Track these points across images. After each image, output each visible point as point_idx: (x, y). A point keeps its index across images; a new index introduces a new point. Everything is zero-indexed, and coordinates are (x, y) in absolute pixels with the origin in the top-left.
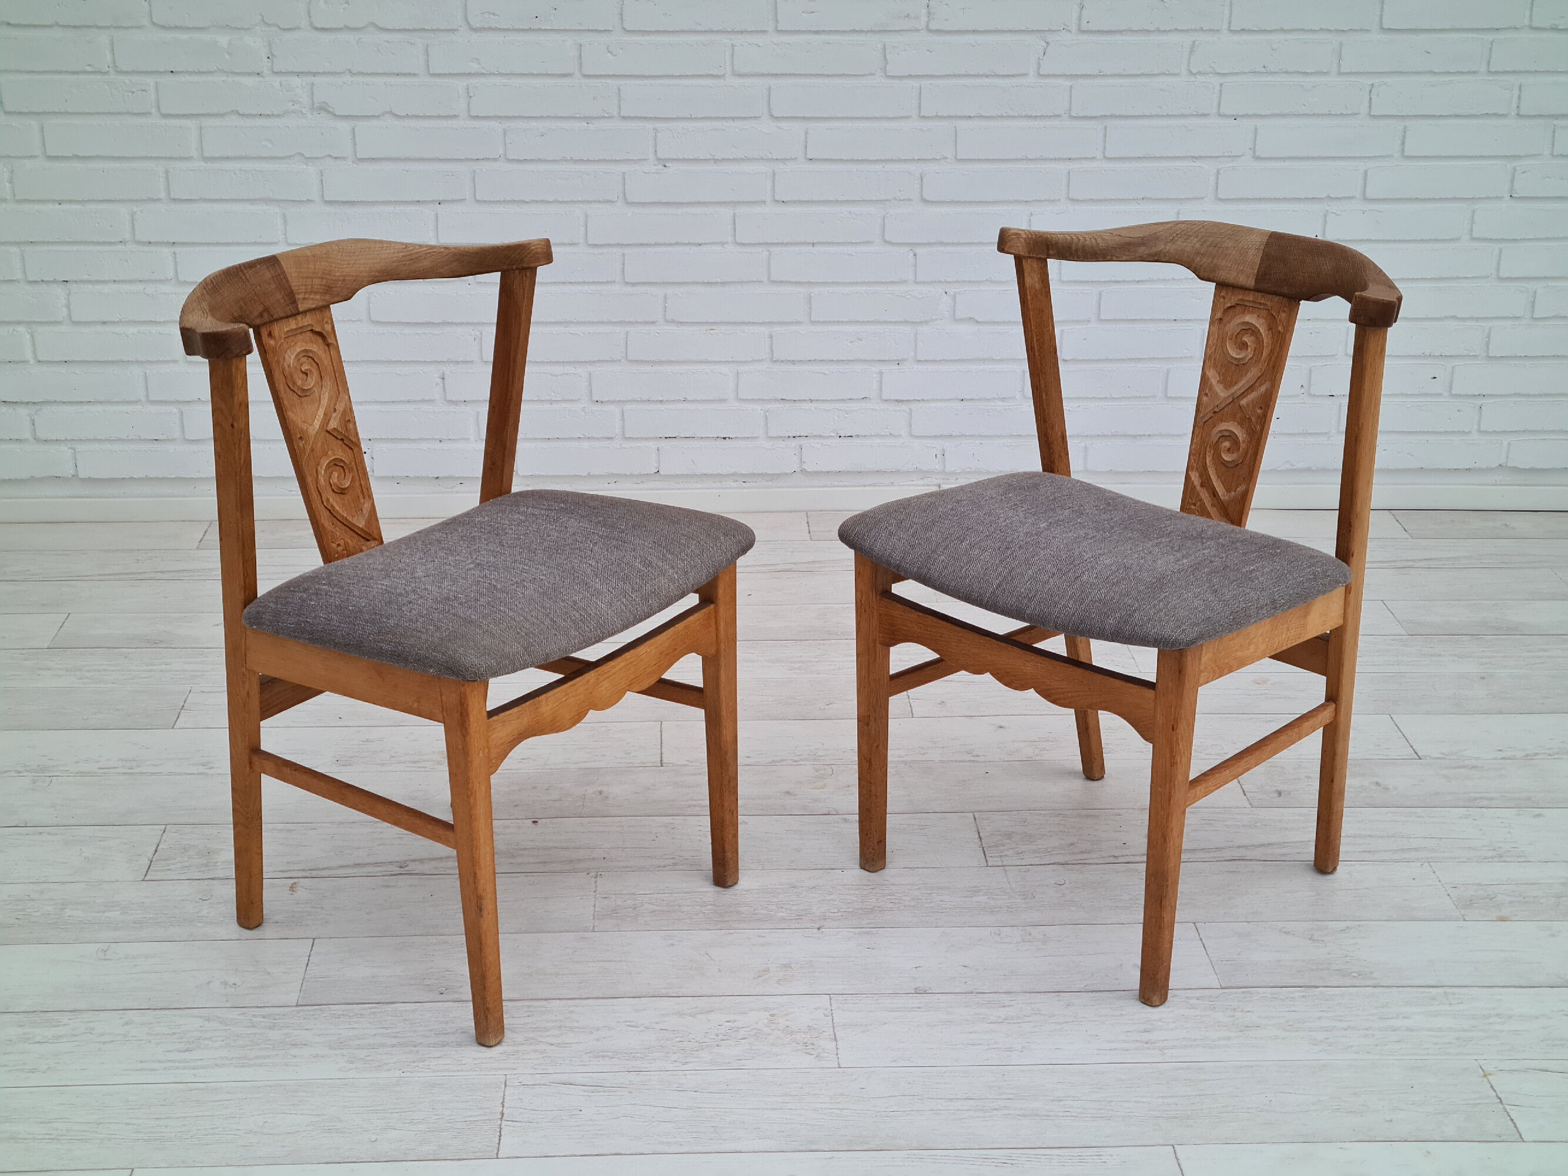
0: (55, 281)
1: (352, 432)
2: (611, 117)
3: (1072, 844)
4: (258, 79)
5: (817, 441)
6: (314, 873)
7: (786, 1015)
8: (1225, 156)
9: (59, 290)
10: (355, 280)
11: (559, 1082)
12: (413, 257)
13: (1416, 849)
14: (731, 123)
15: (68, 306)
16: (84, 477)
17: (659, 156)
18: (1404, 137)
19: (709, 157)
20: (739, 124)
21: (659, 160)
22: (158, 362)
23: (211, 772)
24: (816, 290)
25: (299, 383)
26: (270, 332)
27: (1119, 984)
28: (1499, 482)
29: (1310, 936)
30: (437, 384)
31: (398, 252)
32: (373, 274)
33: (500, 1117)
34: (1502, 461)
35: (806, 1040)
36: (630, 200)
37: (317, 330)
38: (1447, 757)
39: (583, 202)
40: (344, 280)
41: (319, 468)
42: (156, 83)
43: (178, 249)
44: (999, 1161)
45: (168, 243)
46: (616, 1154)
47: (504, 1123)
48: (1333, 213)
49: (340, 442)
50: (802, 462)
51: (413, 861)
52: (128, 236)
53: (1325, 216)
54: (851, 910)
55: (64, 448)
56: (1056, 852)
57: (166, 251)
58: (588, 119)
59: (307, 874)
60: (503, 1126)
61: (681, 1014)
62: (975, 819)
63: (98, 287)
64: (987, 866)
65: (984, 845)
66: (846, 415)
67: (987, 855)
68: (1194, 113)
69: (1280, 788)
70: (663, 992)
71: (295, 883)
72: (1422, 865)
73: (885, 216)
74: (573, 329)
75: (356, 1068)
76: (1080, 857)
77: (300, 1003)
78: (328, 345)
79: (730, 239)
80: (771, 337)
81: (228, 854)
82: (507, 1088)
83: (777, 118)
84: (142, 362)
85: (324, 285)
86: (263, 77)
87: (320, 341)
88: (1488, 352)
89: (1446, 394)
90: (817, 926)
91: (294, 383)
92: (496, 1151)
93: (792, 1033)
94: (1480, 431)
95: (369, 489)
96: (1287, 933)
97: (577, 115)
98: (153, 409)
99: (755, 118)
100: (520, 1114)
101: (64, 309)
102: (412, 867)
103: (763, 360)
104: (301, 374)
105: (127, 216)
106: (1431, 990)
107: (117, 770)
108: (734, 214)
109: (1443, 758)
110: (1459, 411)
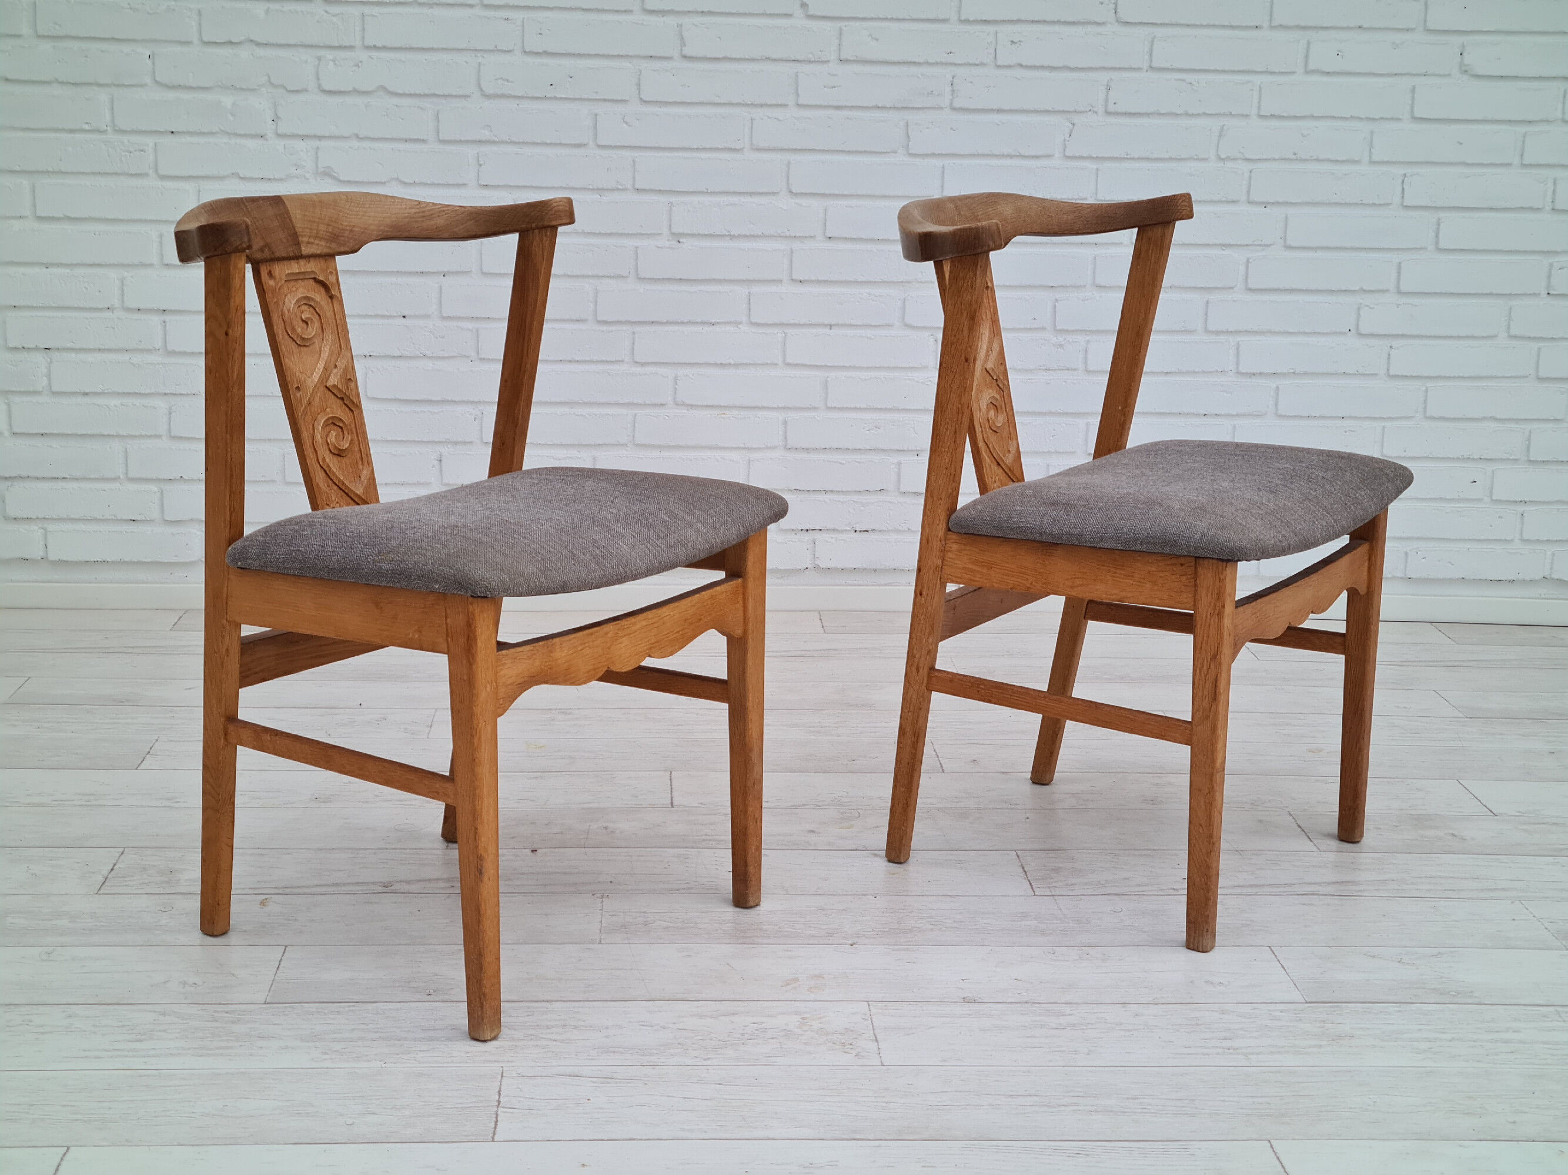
0: (37, 349)
1: (354, 393)
2: (625, 190)
3: (1126, 878)
4: (260, 142)
5: (832, 536)
6: (288, 891)
7: (820, 1018)
8: (1255, 245)
9: (40, 358)
10: (363, 232)
11: (563, 1073)
12: (426, 214)
13: (1503, 889)
14: (749, 199)
15: (49, 376)
16: (54, 559)
17: (673, 230)
18: (1438, 229)
19: (725, 232)
20: (756, 199)
21: (673, 234)
22: (141, 436)
23: (177, 805)
24: (833, 374)
25: (299, 330)
26: (270, 272)
27: (1191, 998)
28: (1544, 596)
29: (1399, 960)
30: (433, 466)
31: (410, 208)
32: (382, 228)
33: (497, 1104)
34: (1546, 573)
35: (843, 1041)
36: (642, 275)
37: (321, 278)
38: (1525, 815)
39: (593, 276)
40: (351, 231)
41: (316, 424)
42: (156, 145)
43: (168, 318)
44: (1070, 1151)
45: (158, 310)
46: (630, 1139)
47: (500, 1110)
48: (1367, 306)
49: (339, 401)
50: (815, 557)
51: (399, 882)
52: (116, 303)
53: (1359, 309)
54: (887, 929)
55: (34, 527)
56: (1110, 885)
57: (156, 319)
58: (600, 191)
59: (280, 891)
60: (499, 1113)
61: (701, 1016)
62: (1018, 856)
63: (82, 356)
64: (1035, 895)
65: (1030, 878)
66: (862, 508)
67: (1034, 887)
68: (1223, 199)
70: (680, 996)
71: (266, 899)
72: (1512, 902)
73: (905, 299)
74: (579, 410)
75: (331, 1059)
76: (1137, 889)
77: (268, 1001)
78: (331, 297)
79: (744, 319)
80: (785, 423)
81: (194, 872)
82: (504, 1078)
83: (796, 194)
84: (123, 436)
85: (331, 233)
86: (266, 140)
87: (322, 290)
88: (1528, 456)
89: (1486, 499)
90: (850, 942)
91: (294, 329)
92: (491, 1135)
93: (827, 1034)
94: (1523, 540)
95: (368, 455)
96: (1373, 957)
97: (591, 187)
98: (132, 487)
99: (774, 194)
100: (519, 1102)
101: (45, 378)
102: (397, 887)
103: (776, 447)
104: (301, 323)
105: (117, 281)
106: (1540, 1008)
107: (73, 802)
108: (749, 293)
109: (1520, 816)
110: (1500, 517)
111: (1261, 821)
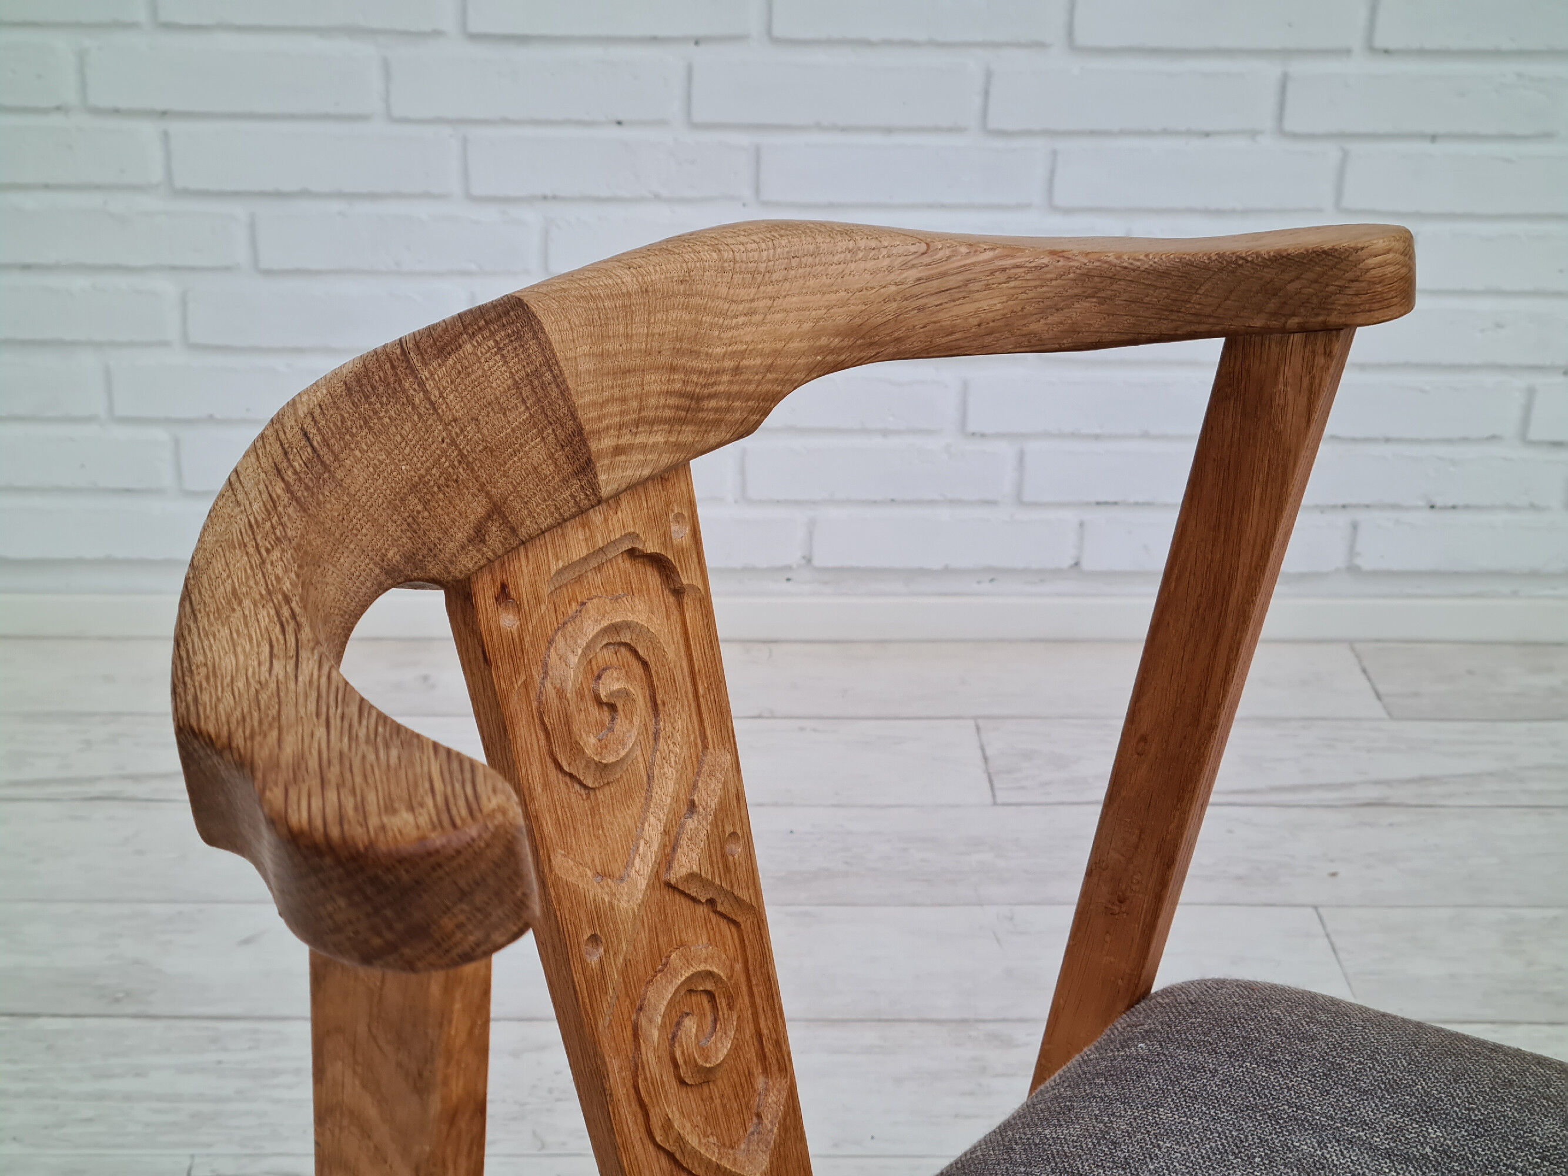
1: (742, 873)
5: (1391, 516)
10: (770, 368)
12: (952, 281)
25: (590, 742)
26: (504, 586)
31: (906, 266)
32: (824, 341)
36: (1080, 41)
37: (651, 548)
39: (984, 45)
40: (737, 370)
41: (643, 1022)
43: (172, 126)
45: (152, 112)
49: (702, 910)
78: (678, 593)
79: (1271, 124)
84: (100, 344)
85: (681, 394)
87: (653, 578)
91: (576, 749)
95: (780, 1043)
98: (123, 432)
104: (594, 711)
105: (70, 56)
108: (1286, 74)
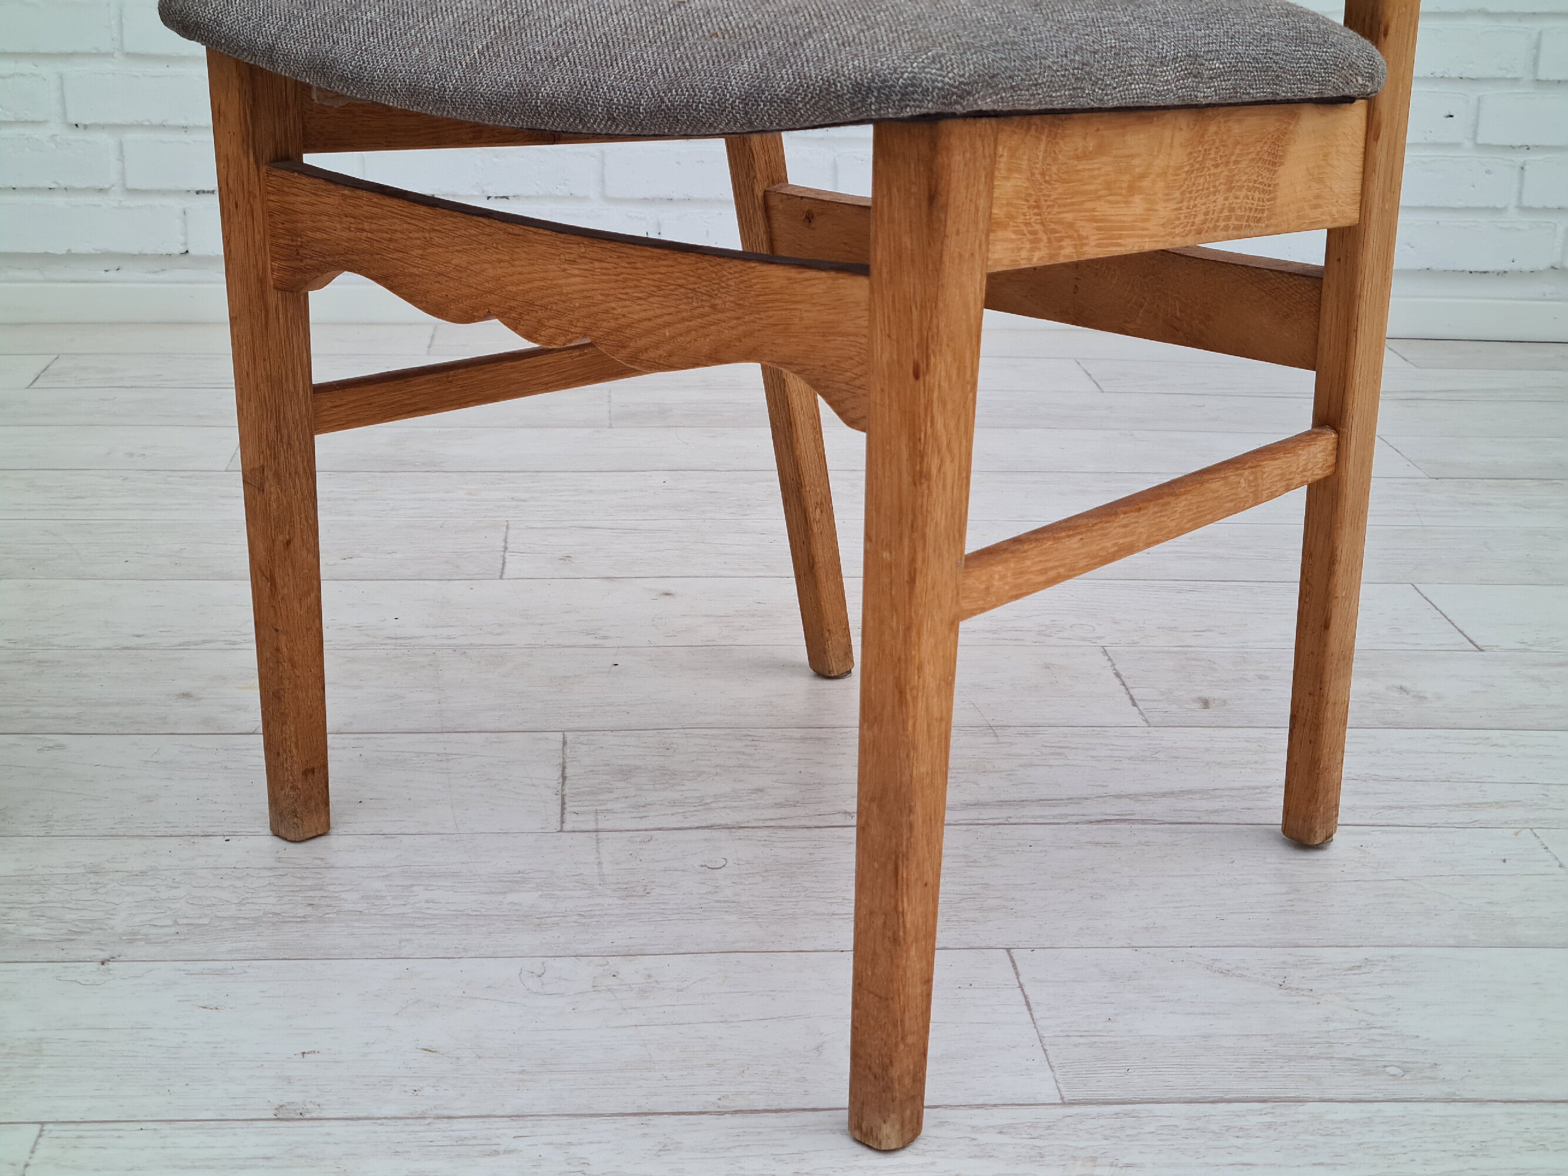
3: (760, 790)
13: (1499, 805)
27: (806, 1093)
28: (1550, 296)
29: (1280, 981)
34: (1556, 260)
38: (1533, 648)
54: (206, 921)
56: (722, 805)
62: (565, 743)
64: (562, 830)
65: (566, 791)
66: (495, 159)
67: (569, 808)
69: (1206, 694)
72: (1516, 834)
76: (772, 813)
88: (1535, 73)
89: (1468, 144)
90: (103, 955)
94: (1521, 207)
96: (1226, 973)
109: (1526, 650)
110: (1488, 172)
111: (1047, 667)
